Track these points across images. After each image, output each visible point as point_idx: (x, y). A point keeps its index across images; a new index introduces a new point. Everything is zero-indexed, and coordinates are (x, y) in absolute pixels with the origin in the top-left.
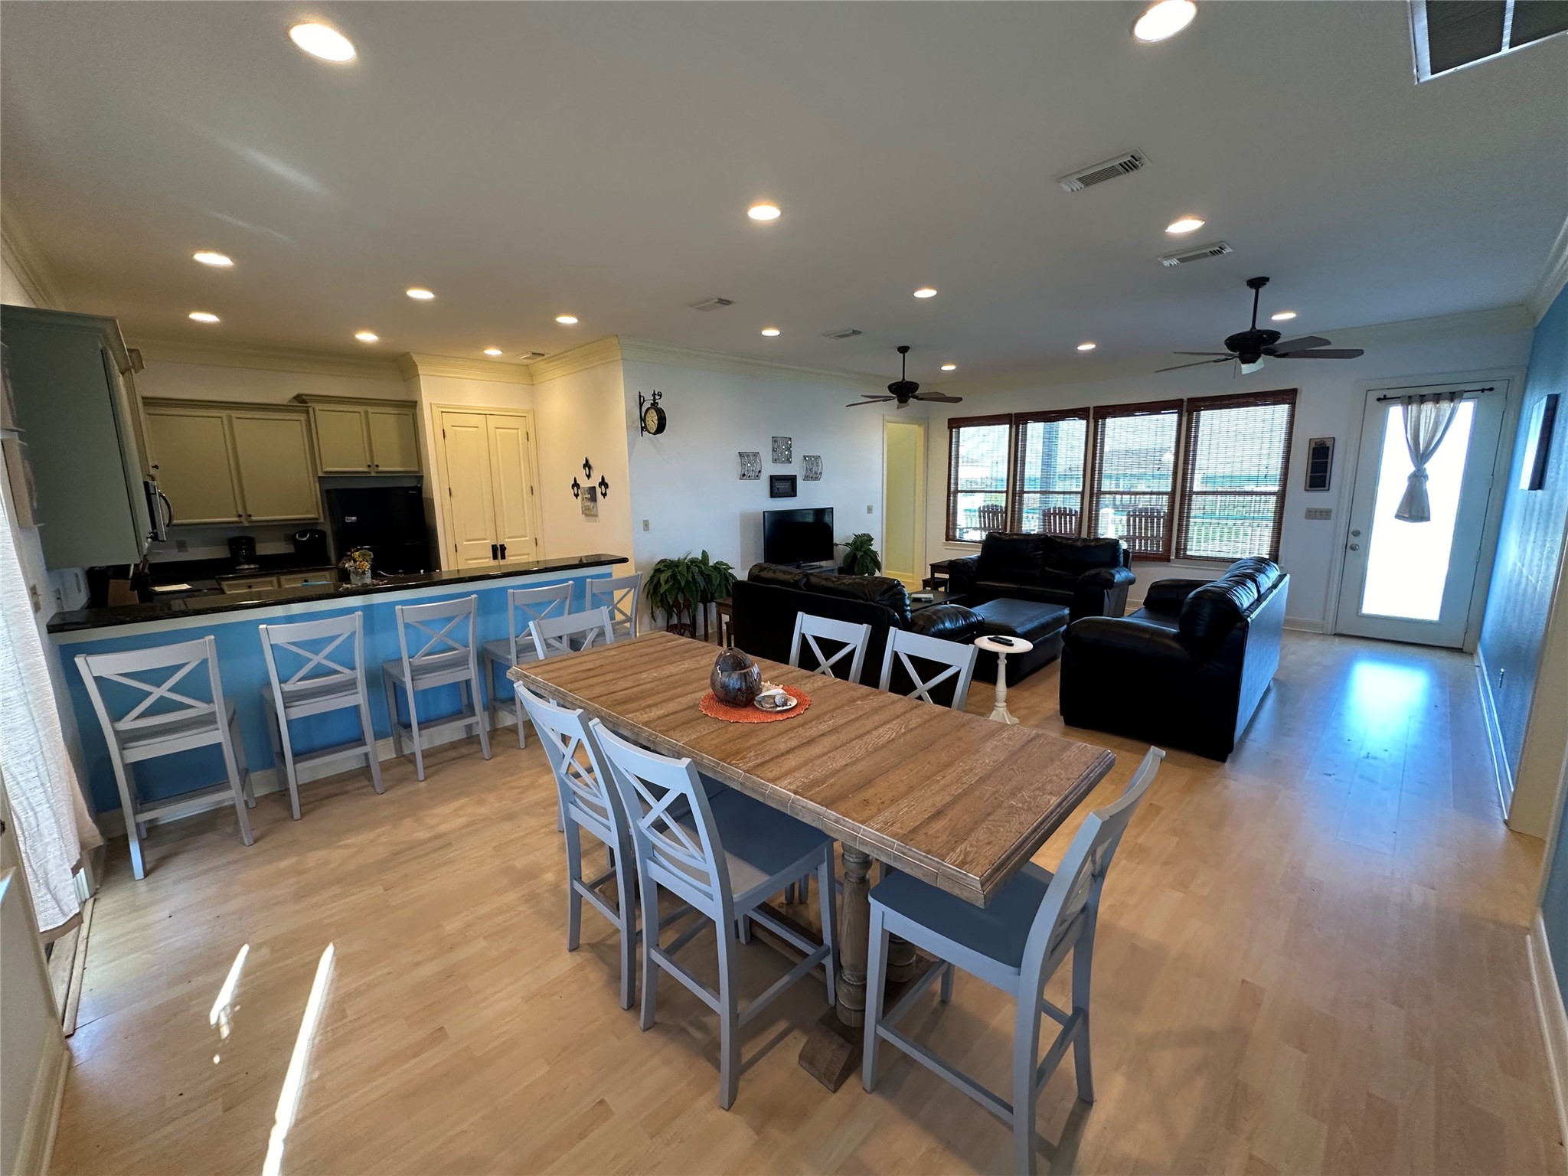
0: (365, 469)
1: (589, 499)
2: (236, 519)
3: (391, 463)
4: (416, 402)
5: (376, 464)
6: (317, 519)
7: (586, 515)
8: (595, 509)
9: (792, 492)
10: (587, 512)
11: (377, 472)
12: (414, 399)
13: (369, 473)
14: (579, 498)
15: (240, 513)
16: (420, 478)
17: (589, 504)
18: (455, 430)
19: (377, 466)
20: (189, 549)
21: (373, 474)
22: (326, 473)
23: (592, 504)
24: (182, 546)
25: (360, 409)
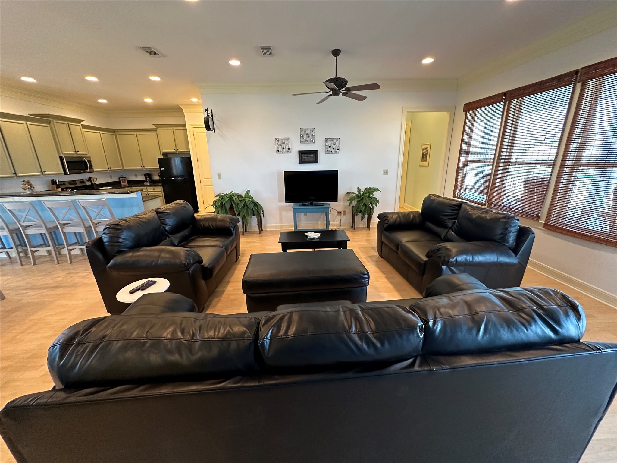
2: (141, 168)
3: (182, 149)
4: (185, 124)
9: (316, 161)
13: (175, 152)
16: (189, 154)
18: (198, 134)
19: (177, 150)
20: (138, 177)
24: (136, 176)
25: (171, 128)
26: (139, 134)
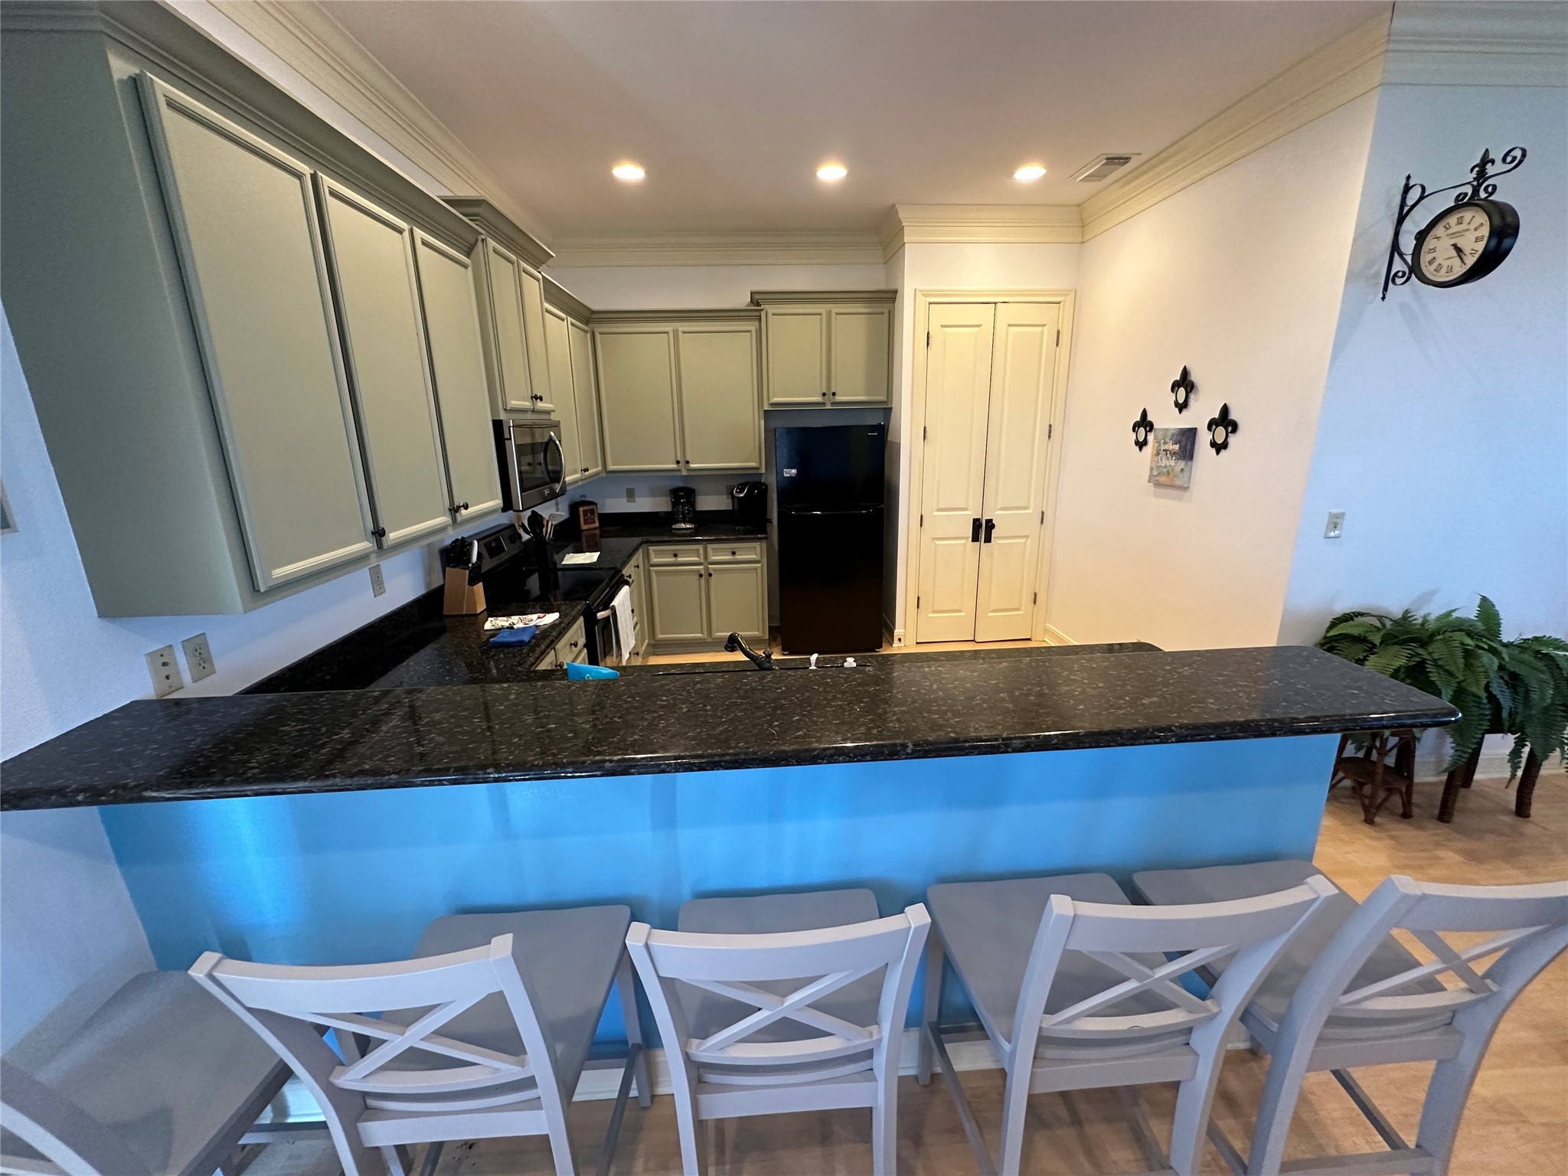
0: (818, 399)
1: (1174, 454)
2: (675, 466)
3: (852, 390)
4: (896, 292)
5: (833, 391)
6: (757, 468)
7: (1158, 485)
8: (1186, 474)
10: (1163, 479)
11: (833, 404)
12: (893, 287)
13: (823, 404)
14: (1148, 450)
15: (679, 459)
16: (888, 411)
17: (1172, 463)
18: (945, 333)
19: (834, 394)
20: (637, 499)
21: (828, 407)
22: (772, 405)
23: (1182, 464)
24: (631, 495)
25: (822, 309)
26: (684, 333)
